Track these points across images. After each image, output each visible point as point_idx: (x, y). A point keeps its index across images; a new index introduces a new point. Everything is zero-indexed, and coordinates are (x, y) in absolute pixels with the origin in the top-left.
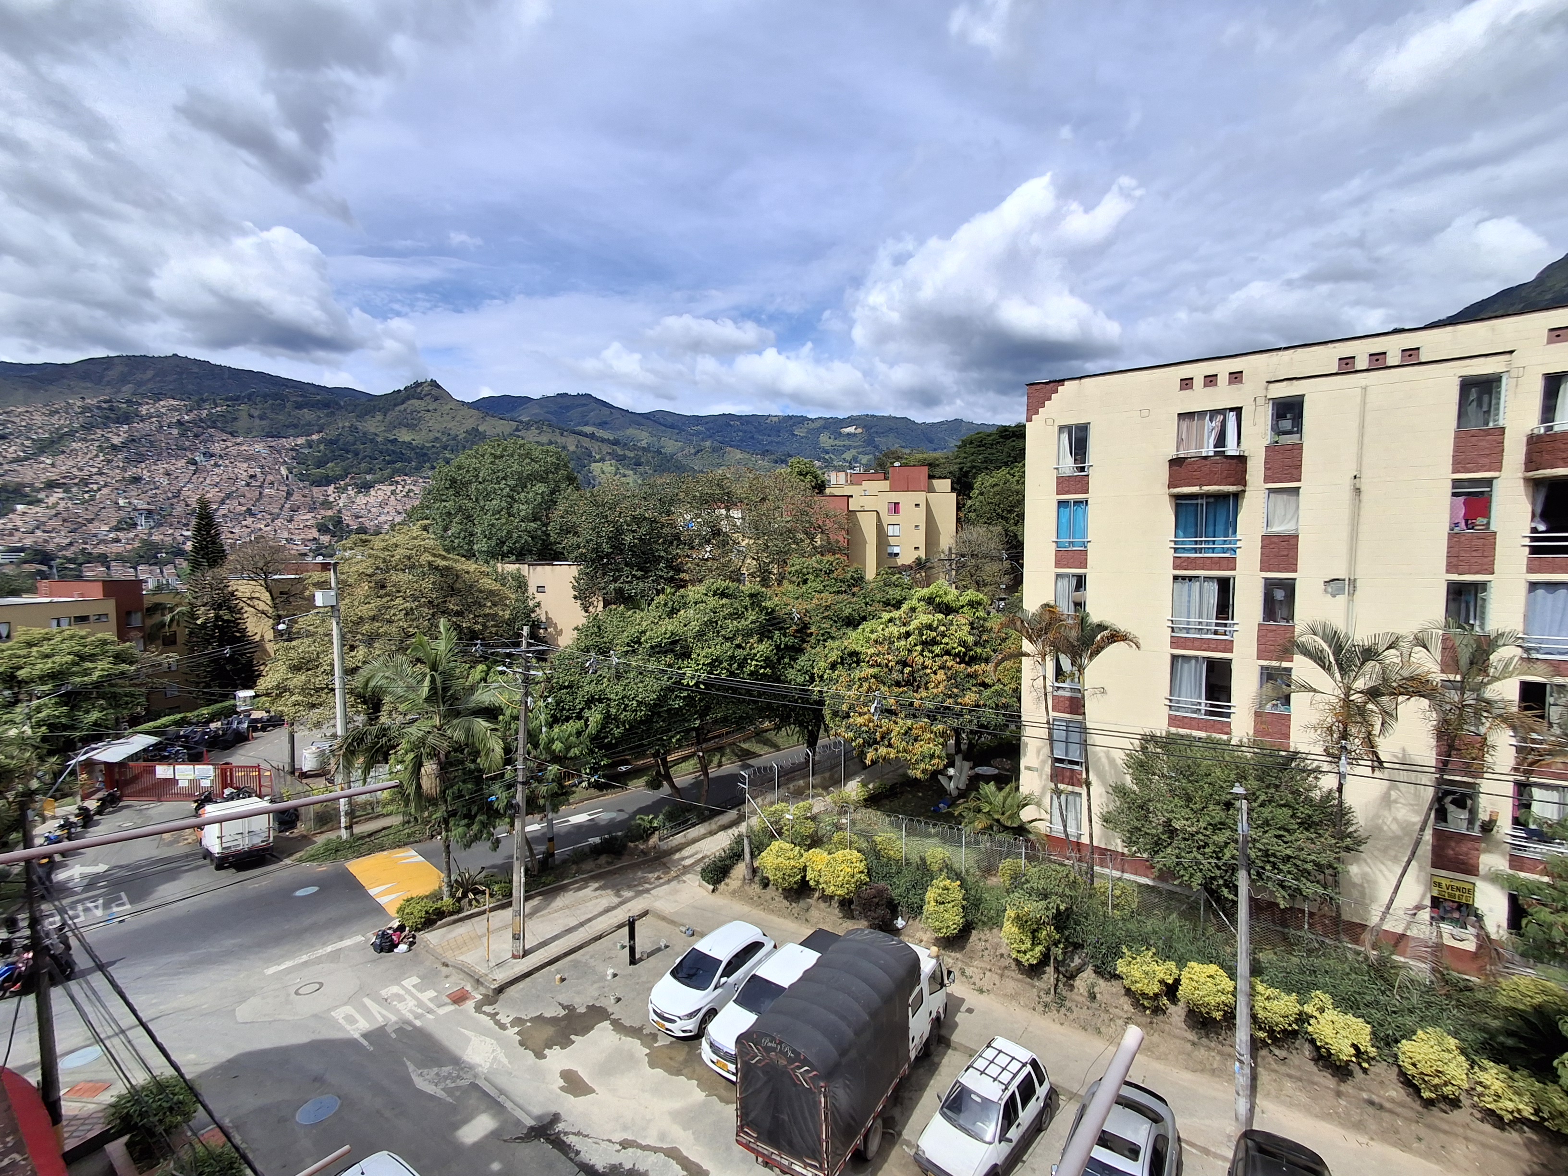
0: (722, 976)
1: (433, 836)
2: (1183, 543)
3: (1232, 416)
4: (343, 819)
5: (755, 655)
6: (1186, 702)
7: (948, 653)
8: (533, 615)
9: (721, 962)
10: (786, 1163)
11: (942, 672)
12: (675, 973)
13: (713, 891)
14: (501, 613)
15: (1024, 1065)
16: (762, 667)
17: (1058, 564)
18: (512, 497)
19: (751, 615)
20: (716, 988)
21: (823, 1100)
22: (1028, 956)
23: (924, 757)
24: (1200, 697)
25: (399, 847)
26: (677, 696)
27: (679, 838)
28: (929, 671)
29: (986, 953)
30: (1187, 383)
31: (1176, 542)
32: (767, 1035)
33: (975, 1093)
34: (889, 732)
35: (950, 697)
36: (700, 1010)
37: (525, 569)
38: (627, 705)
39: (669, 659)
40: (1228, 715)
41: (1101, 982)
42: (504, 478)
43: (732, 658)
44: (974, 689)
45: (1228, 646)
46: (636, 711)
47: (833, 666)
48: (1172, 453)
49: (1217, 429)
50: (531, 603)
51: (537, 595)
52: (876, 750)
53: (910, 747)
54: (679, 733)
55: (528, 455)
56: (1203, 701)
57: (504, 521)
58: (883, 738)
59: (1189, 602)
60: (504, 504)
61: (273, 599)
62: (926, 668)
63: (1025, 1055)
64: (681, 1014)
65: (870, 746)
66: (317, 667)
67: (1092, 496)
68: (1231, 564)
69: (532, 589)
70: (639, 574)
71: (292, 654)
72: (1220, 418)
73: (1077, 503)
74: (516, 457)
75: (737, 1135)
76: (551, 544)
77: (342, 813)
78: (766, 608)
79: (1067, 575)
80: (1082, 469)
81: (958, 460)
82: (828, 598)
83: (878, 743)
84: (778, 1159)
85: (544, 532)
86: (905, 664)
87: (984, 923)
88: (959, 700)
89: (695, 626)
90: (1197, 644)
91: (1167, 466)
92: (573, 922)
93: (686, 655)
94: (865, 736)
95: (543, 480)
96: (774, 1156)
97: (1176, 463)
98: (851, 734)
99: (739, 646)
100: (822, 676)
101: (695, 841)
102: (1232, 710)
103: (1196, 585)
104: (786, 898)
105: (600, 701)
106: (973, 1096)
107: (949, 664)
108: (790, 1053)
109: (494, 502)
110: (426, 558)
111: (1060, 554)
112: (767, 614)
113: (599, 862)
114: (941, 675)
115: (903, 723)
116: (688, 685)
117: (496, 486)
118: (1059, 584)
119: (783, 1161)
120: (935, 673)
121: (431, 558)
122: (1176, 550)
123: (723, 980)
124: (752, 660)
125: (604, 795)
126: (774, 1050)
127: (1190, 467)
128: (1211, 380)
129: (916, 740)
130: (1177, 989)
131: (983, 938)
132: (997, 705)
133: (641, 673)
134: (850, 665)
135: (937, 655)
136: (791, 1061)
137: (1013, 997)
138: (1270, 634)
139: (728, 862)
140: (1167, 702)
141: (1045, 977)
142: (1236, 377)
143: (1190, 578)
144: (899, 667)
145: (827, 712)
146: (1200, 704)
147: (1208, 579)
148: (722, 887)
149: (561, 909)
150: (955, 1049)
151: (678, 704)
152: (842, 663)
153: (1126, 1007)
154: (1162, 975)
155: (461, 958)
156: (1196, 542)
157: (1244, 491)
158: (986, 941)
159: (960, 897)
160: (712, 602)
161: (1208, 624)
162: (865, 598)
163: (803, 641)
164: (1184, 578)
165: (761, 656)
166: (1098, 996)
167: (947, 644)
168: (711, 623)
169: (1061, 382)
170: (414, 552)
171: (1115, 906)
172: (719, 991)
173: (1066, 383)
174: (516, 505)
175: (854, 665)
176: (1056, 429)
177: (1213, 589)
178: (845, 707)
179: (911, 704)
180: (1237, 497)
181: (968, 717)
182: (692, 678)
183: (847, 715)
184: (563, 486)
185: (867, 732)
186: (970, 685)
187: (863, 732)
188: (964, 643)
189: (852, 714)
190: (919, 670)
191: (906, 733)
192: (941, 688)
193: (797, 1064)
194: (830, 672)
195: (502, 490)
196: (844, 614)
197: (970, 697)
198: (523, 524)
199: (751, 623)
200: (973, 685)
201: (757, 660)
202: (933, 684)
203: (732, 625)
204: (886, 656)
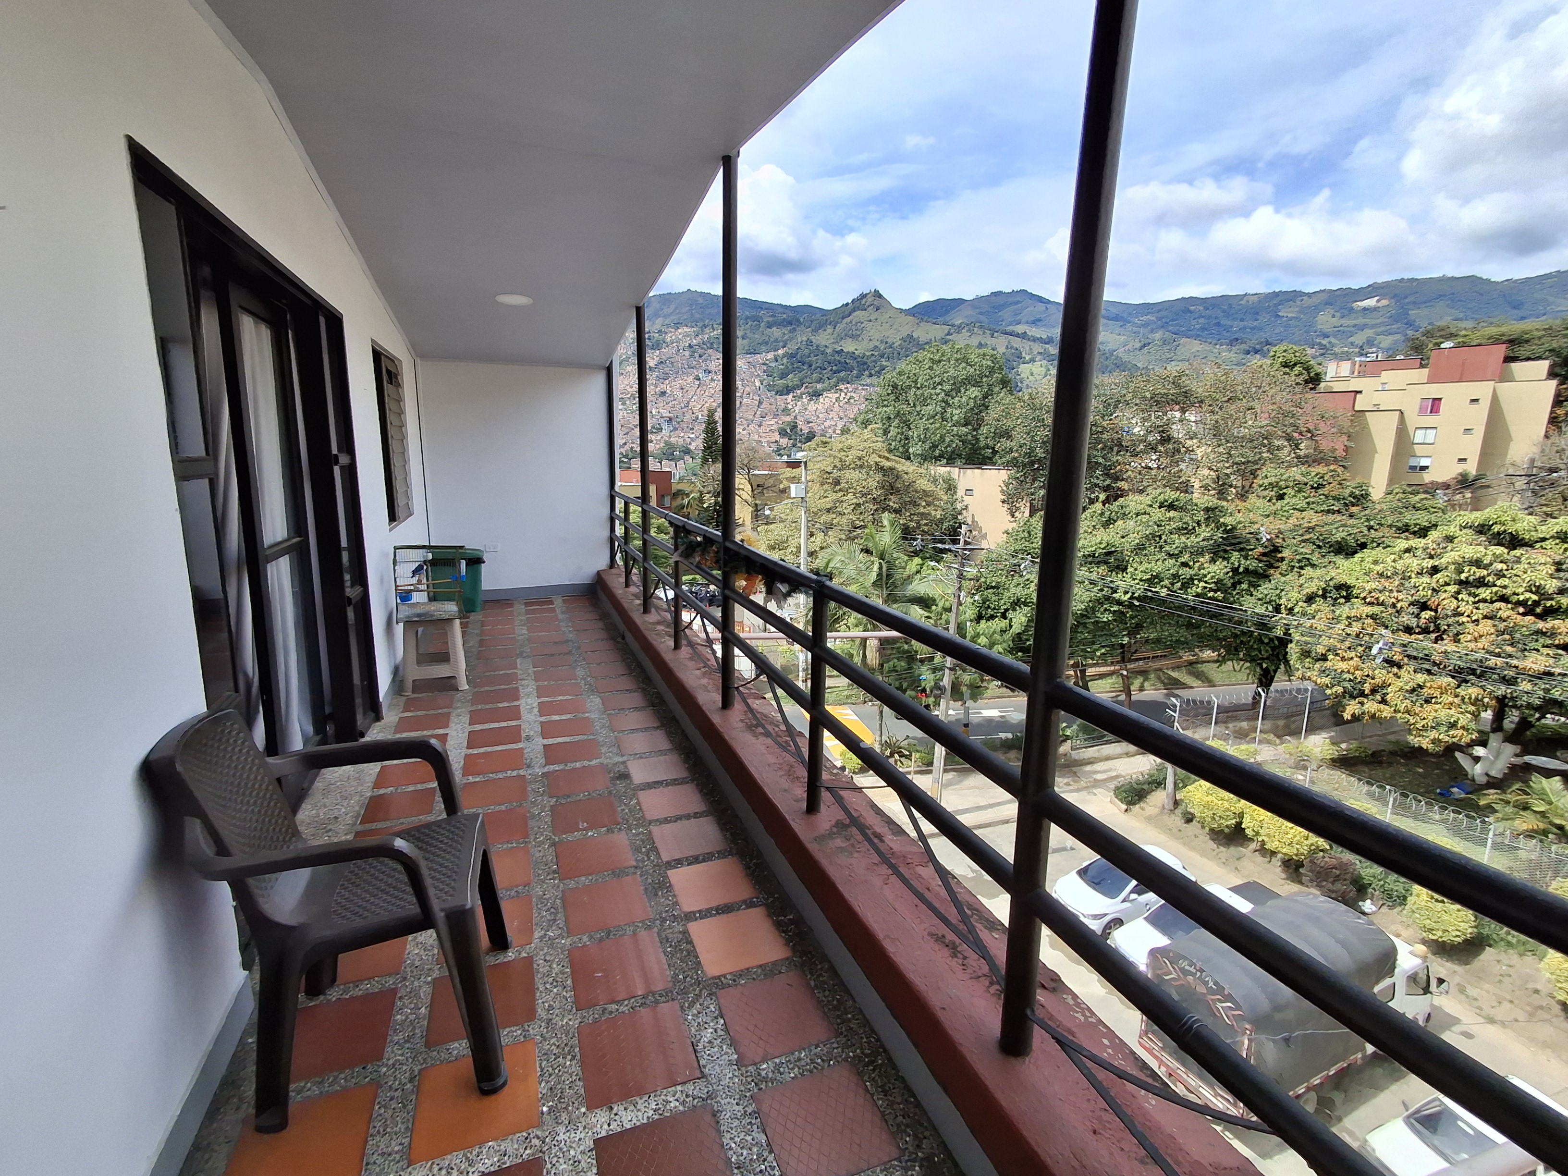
0: (1132, 892)
1: (865, 702)
4: (801, 674)
5: (1205, 576)
7: (1504, 599)
8: (960, 517)
10: (1193, 1084)
11: (1489, 622)
12: (1081, 874)
13: (1126, 810)
14: (933, 513)
16: (1211, 590)
18: (946, 402)
19: (1205, 532)
20: (1124, 901)
21: (1246, 1042)
23: (1438, 724)
25: (840, 705)
27: (1092, 752)
28: (1465, 619)
32: (1185, 958)
34: (1384, 685)
35: (1498, 656)
36: (1105, 915)
37: (955, 472)
39: (1103, 570)
42: (940, 384)
43: (1176, 576)
44: (1546, 651)
47: (1310, 599)
50: (959, 506)
51: (966, 498)
52: (1362, 704)
53: (1417, 709)
54: (1103, 647)
55: (965, 360)
57: (938, 425)
58: (1374, 691)
60: (939, 409)
61: (753, 490)
62: (1462, 614)
64: (1085, 913)
65: (1353, 697)
66: (786, 548)
69: (960, 492)
74: (952, 362)
75: (1140, 1037)
76: (980, 448)
77: (801, 669)
78: (1226, 525)
82: (1312, 518)
83: (1366, 696)
84: (1185, 1076)
85: (974, 437)
86: (1424, 606)
88: (1515, 662)
89: (1134, 539)
93: (1121, 568)
94: (1347, 684)
95: (977, 384)
96: (1179, 1071)
98: (1326, 681)
99: (1185, 565)
100: (1292, 609)
101: (1108, 758)
104: (1213, 840)
105: (1026, 604)
107: (1503, 614)
108: (1211, 984)
109: (930, 407)
112: (1226, 531)
113: (1008, 755)
114: (1486, 627)
115: (1410, 678)
116: (1120, 599)
117: (933, 391)
119: (1189, 1080)
120: (1476, 623)
121: (878, 459)
123: (1133, 896)
124: (1199, 581)
125: (1013, 695)
126: (1193, 975)
129: (1427, 701)
134: (1336, 599)
135: (1484, 601)
136: (1211, 992)
139: (1146, 787)
144: (1415, 610)
145: (1293, 649)
148: (1136, 808)
151: (1107, 617)
152: (1324, 596)
160: (1158, 514)
162: (1368, 520)
163: (1271, 566)
165: (1212, 578)
167: (1505, 587)
168: (1155, 537)
170: (864, 453)
172: (1127, 905)
174: (949, 410)
175: (1342, 600)
178: (1321, 649)
179: (1427, 657)
181: (1525, 686)
182: (1126, 593)
183: (1324, 658)
184: (996, 389)
185: (1350, 680)
186: (1538, 646)
187: (1345, 680)
188: (1538, 589)
189: (1330, 657)
190: (1447, 616)
191: (1413, 690)
192: (1483, 643)
193: (1219, 997)
194: (1305, 605)
195: (938, 395)
196: (1333, 539)
197: (1536, 662)
198: (955, 429)
199: (1203, 540)
200: (1543, 646)
201: (1206, 582)
202: (1469, 637)
203: (1179, 541)
204: (1395, 594)
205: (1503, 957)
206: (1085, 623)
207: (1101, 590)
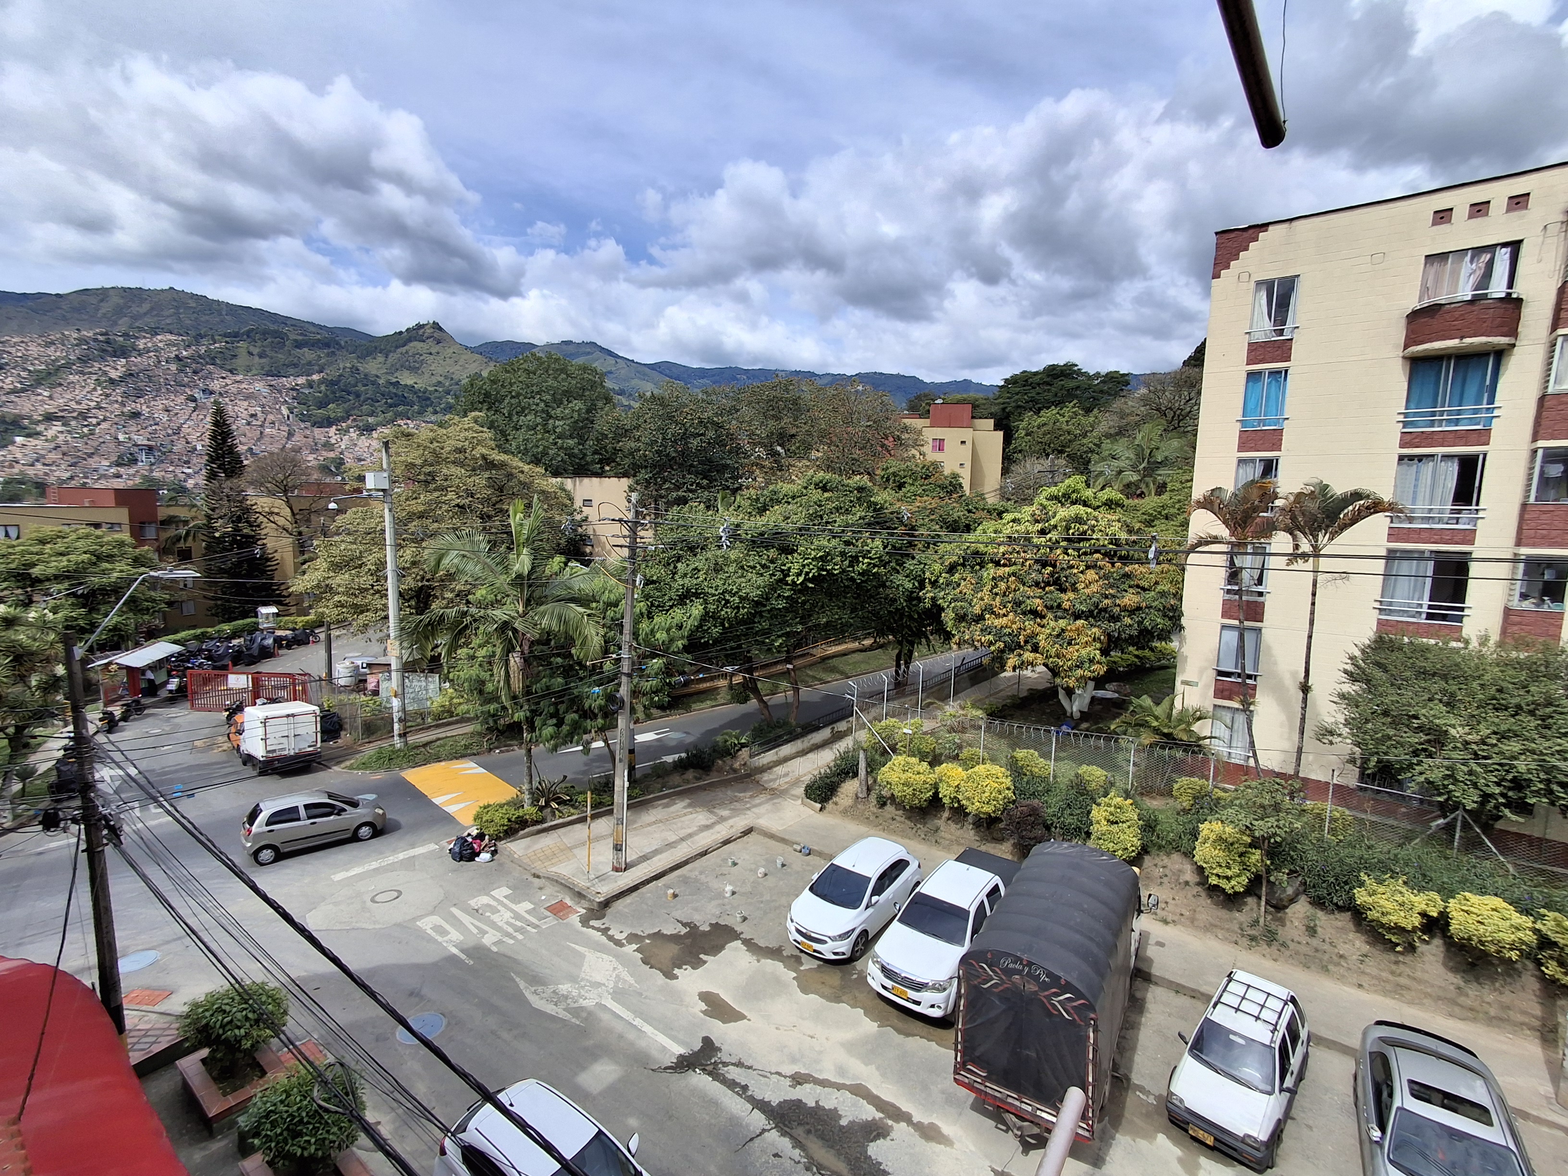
0: (872, 896)
1: (491, 750)
2: (1415, 415)
3: (1503, 257)
4: (396, 726)
5: (869, 552)
6: (1400, 603)
8: (580, 530)
9: (870, 879)
10: (1029, 1109)
11: (1092, 571)
12: (811, 889)
13: (821, 810)
14: (557, 518)
15: (1286, 1004)
16: (875, 566)
17: (1242, 448)
18: (548, 414)
19: (859, 512)
20: (870, 906)
21: (1091, 1035)
22: (1233, 883)
24: (1421, 598)
25: (457, 758)
26: (779, 596)
27: (769, 757)
28: (1075, 571)
29: (1165, 880)
30: (1443, 216)
31: (1406, 415)
32: (1009, 955)
33: (1235, 1033)
34: (1034, 635)
35: (1106, 597)
36: (853, 930)
37: (569, 484)
38: (727, 601)
39: (773, 553)
40: (1460, 619)
41: (1320, 914)
42: (538, 393)
43: (843, 554)
44: (1131, 590)
45: (1469, 537)
46: (738, 608)
47: (952, 569)
48: (1414, 304)
49: (1479, 273)
50: (578, 517)
51: (584, 509)
52: (1020, 655)
53: (1064, 651)
54: (779, 636)
55: (563, 370)
56: (1426, 602)
57: (540, 436)
58: (1026, 642)
59: (1416, 486)
60: (539, 420)
61: (293, 514)
62: (1073, 567)
63: (1284, 993)
64: (830, 934)
66: (360, 566)
67: (1297, 365)
68: (1483, 437)
69: (578, 503)
70: (705, 482)
71: (334, 551)
72: (1486, 257)
73: (1274, 373)
74: (551, 372)
75: (956, 1072)
76: (587, 463)
77: (395, 720)
78: (876, 504)
79: (1252, 460)
80: (1281, 332)
81: (1001, 400)
82: (930, 502)
83: (1021, 647)
84: (1017, 1103)
85: (580, 450)
86: (1044, 564)
87: (1160, 847)
88: (1118, 601)
89: (799, 518)
90: (1424, 535)
91: (1403, 323)
92: (673, 838)
93: (787, 550)
94: (1007, 639)
95: (580, 397)
96: (1010, 1100)
97: (1414, 316)
98: (991, 637)
99: (848, 543)
100: (936, 581)
101: (786, 760)
102: (1466, 612)
103: (1427, 468)
104: (909, 818)
105: (697, 595)
106: (1232, 1037)
107: (1100, 563)
108: (1043, 977)
109: (529, 418)
110: (481, 450)
111: (1245, 435)
112: (875, 510)
113: (685, 776)
114: (1091, 575)
115: (1053, 624)
116: (794, 582)
117: (531, 401)
118: (1241, 471)
119: (1024, 1106)
120: (1082, 572)
121: (484, 451)
122: (1405, 424)
123: (875, 899)
124: (864, 558)
125: (667, 716)
126: (1019, 972)
127: (1447, 317)
128: (1480, 209)
129: (1070, 644)
130: (1448, 924)
131: (1160, 864)
132: (1164, 607)
133: (742, 568)
134: (972, 567)
135: (1085, 554)
136: (1044, 986)
137: (1209, 928)
138: (1544, 517)
139: (836, 779)
140: (1377, 605)
141: (1246, 909)
142: (1519, 201)
143: (1420, 458)
144: (1038, 567)
145: (948, 617)
146: (1421, 606)
147: (1447, 457)
148: (830, 806)
149: (654, 823)
150: (1156, 984)
151: (781, 604)
152: (963, 565)
153: (1358, 943)
154: (1424, 907)
155: (554, 869)
156: (1433, 414)
157: (1514, 345)
158: (1164, 867)
159: (1136, 818)
160: (816, 495)
161: (1441, 511)
162: (967, 505)
163: (911, 544)
164: (1411, 458)
166: (1319, 929)
167: (1098, 539)
168: (816, 517)
169: (1264, 227)
170: (467, 443)
171: (1333, 831)
172: (870, 910)
173: (1271, 228)
174: (551, 421)
175: (978, 567)
176: (1252, 285)
177: (1452, 470)
178: (977, 610)
179: (1059, 606)
180: (1500, 354)
181: (1128, 621)
182: (799, 575)
183: (980, 618)
184: (600, 404)
185: (1010, 634)
186: (1126, 586)
187: (1005, 635)
188: (1116, 542)
189: (987, 616)
190: (1063, 569)
191: (1058, 636)
192: (1094, 588)
193: (1054, 990)
194: (947, 575)
195: (537, 405)
196: (950, 519)
197: (1130, 599)
198: (560, 441)
199: (860, 518)
200: (1130, 587)
201: (871, 558)
202: (1083, 585)
203: (840, 519)
204: (1022, 554)
205: (1157, 860)
206: (761, 612)
207: (773, 575)
